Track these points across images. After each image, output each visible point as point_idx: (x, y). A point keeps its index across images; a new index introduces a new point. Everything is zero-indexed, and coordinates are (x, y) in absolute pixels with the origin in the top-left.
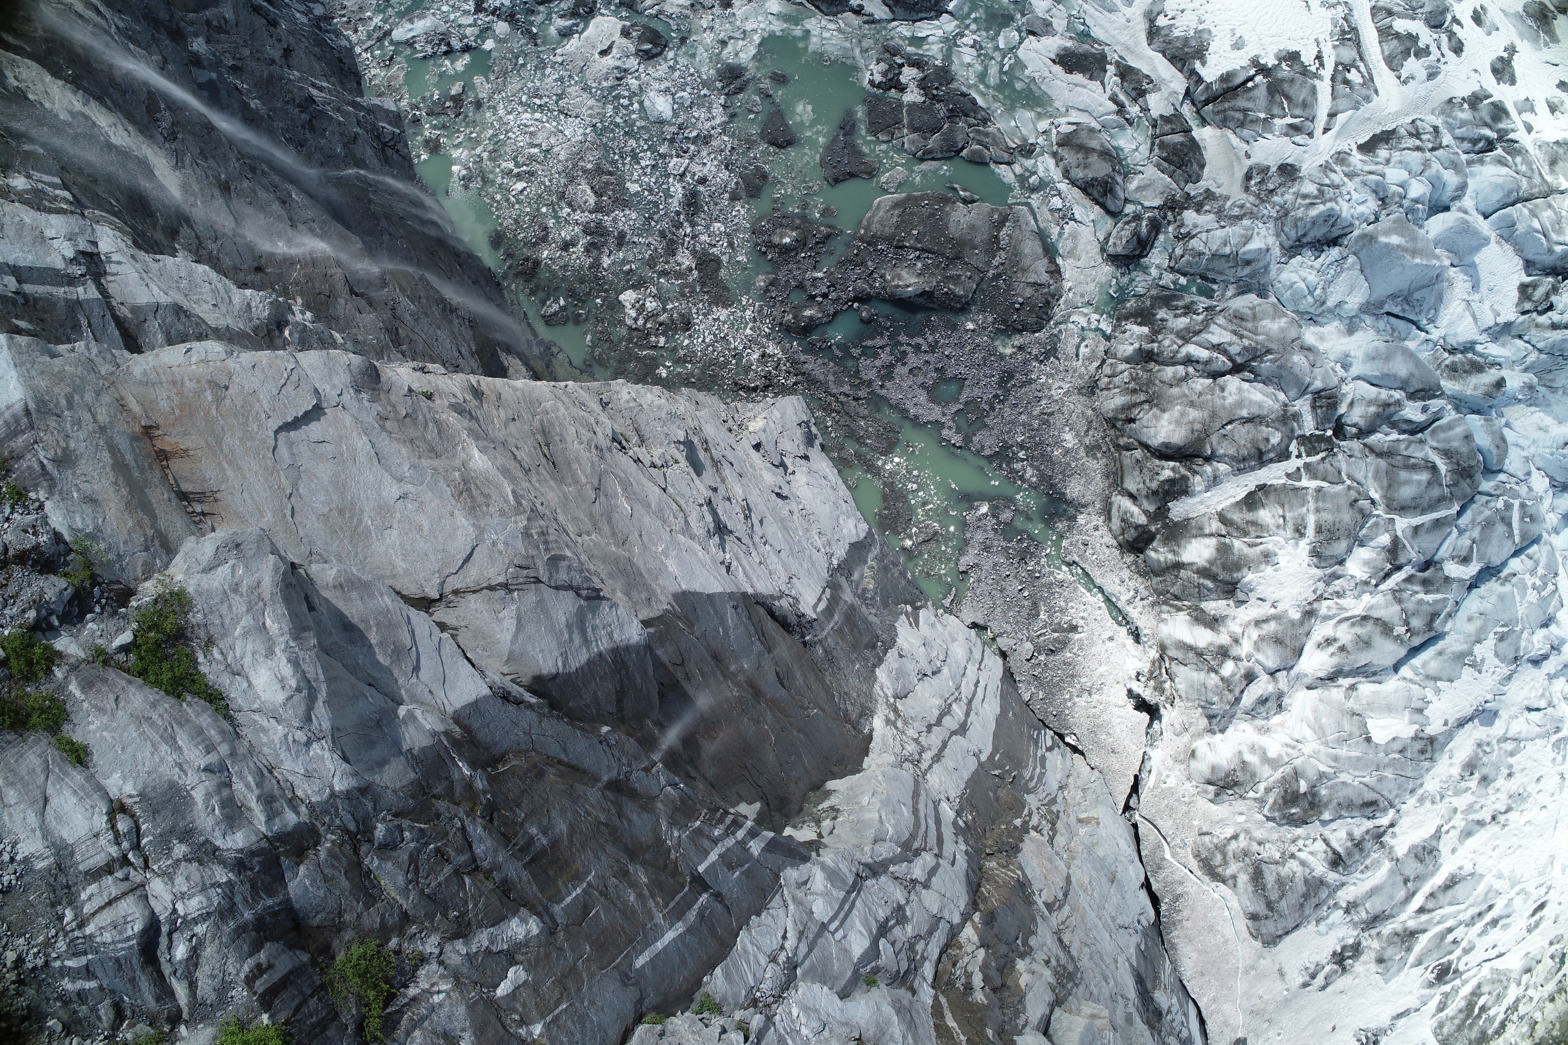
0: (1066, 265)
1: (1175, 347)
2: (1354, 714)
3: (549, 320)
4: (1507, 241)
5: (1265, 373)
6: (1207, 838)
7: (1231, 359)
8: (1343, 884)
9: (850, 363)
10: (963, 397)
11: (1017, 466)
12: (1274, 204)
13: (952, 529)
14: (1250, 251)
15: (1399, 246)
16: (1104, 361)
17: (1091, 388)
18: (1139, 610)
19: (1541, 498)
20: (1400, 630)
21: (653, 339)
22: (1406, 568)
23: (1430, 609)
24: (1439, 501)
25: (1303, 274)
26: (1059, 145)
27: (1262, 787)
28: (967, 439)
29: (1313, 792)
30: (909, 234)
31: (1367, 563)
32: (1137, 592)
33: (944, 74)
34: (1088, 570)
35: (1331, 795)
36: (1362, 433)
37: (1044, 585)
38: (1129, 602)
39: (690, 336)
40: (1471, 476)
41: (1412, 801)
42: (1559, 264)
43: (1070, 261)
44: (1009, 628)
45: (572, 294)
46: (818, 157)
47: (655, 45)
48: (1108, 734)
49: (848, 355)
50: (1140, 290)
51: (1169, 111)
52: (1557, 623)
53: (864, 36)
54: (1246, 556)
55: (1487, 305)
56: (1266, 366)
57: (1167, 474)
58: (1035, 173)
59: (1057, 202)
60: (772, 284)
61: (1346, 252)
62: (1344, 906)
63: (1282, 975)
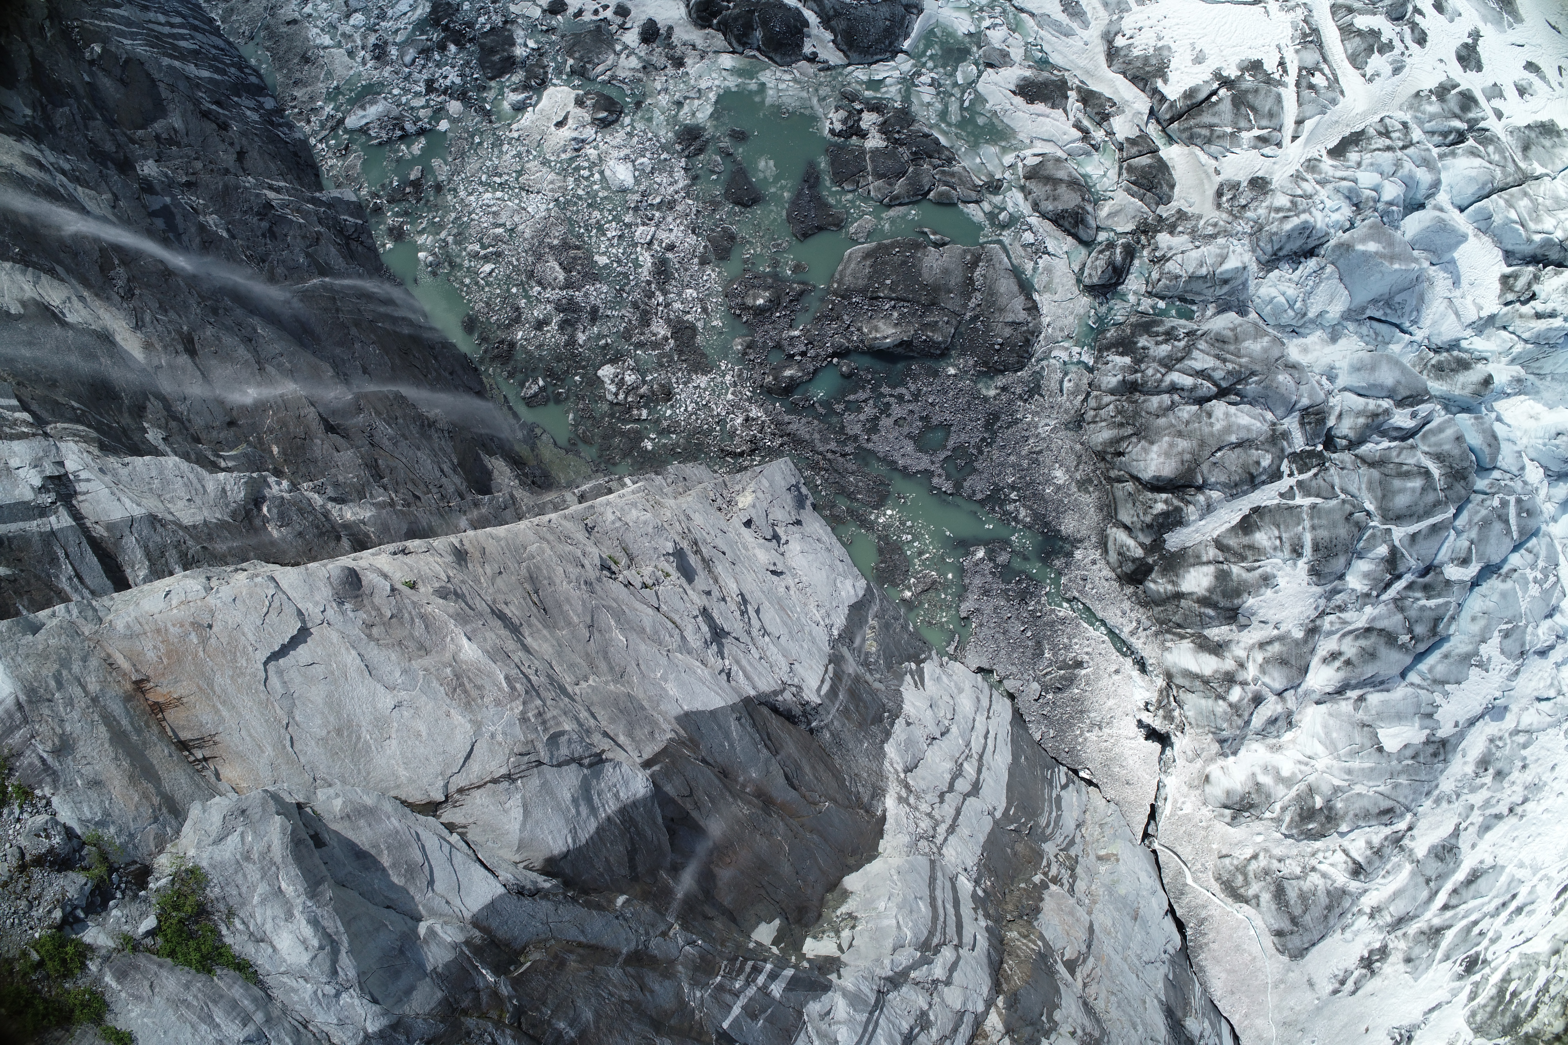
0: (1043, 300)
1: (1159, 375)
2: (1364, 725)
3: (530, 402)
4: (1485, 233)
5: (1251, 395)
6: (1227, 861)
7: (1215, 384)
8: (1366, 891)
9: (834, 420)
10: (951, 444)
11: (1010, 507)
12: (1248, 220)
13: (950, 576)
14: (1226, 271)
15: (1376, 253)
16: (1088, 394)
17: (1078, 423)
18: (1142, 640)
19: (1537, 489)
20: (1405, 638)
21: (635, 412)
22: (1407, 576)
23: (1433, 614)
24: (1434, 506)
25: (1282, 288)
26: (1027, 178)
27: (1277, 807)
28: (958, 486)
29: (1329, 806)
30: (882, 284)
31: (1366, 575)
32: (1139, 622)
33: (905, 116)
34: (1089, 604)
35: (1347, 807)
36: (1353, 445)
37: (1046, 624)
38: (1132, 633)
39: (672, 406)
40: (1465, 478)
41: (1428, 803)
42: (1539, 252)
43: (1047, 296)
44: (1014, 670)
45: (550, 374)
46: (784, 213)
47: (611, 112)
48: (1121, 766)
49: (832, 412)
50: (1120, 318)
51: (1134, 133)
52: (1561, 612)
53: (821, 84)
54: (1245, 581)
55: (1469, 299)
56: (1252, 387)
57: (1160, 507)
58: (1005, 209)
59: (1028, 237)
60: (749, 346)
61: (1323, 262)
62: (1368, 911)
63: (1311, 985)
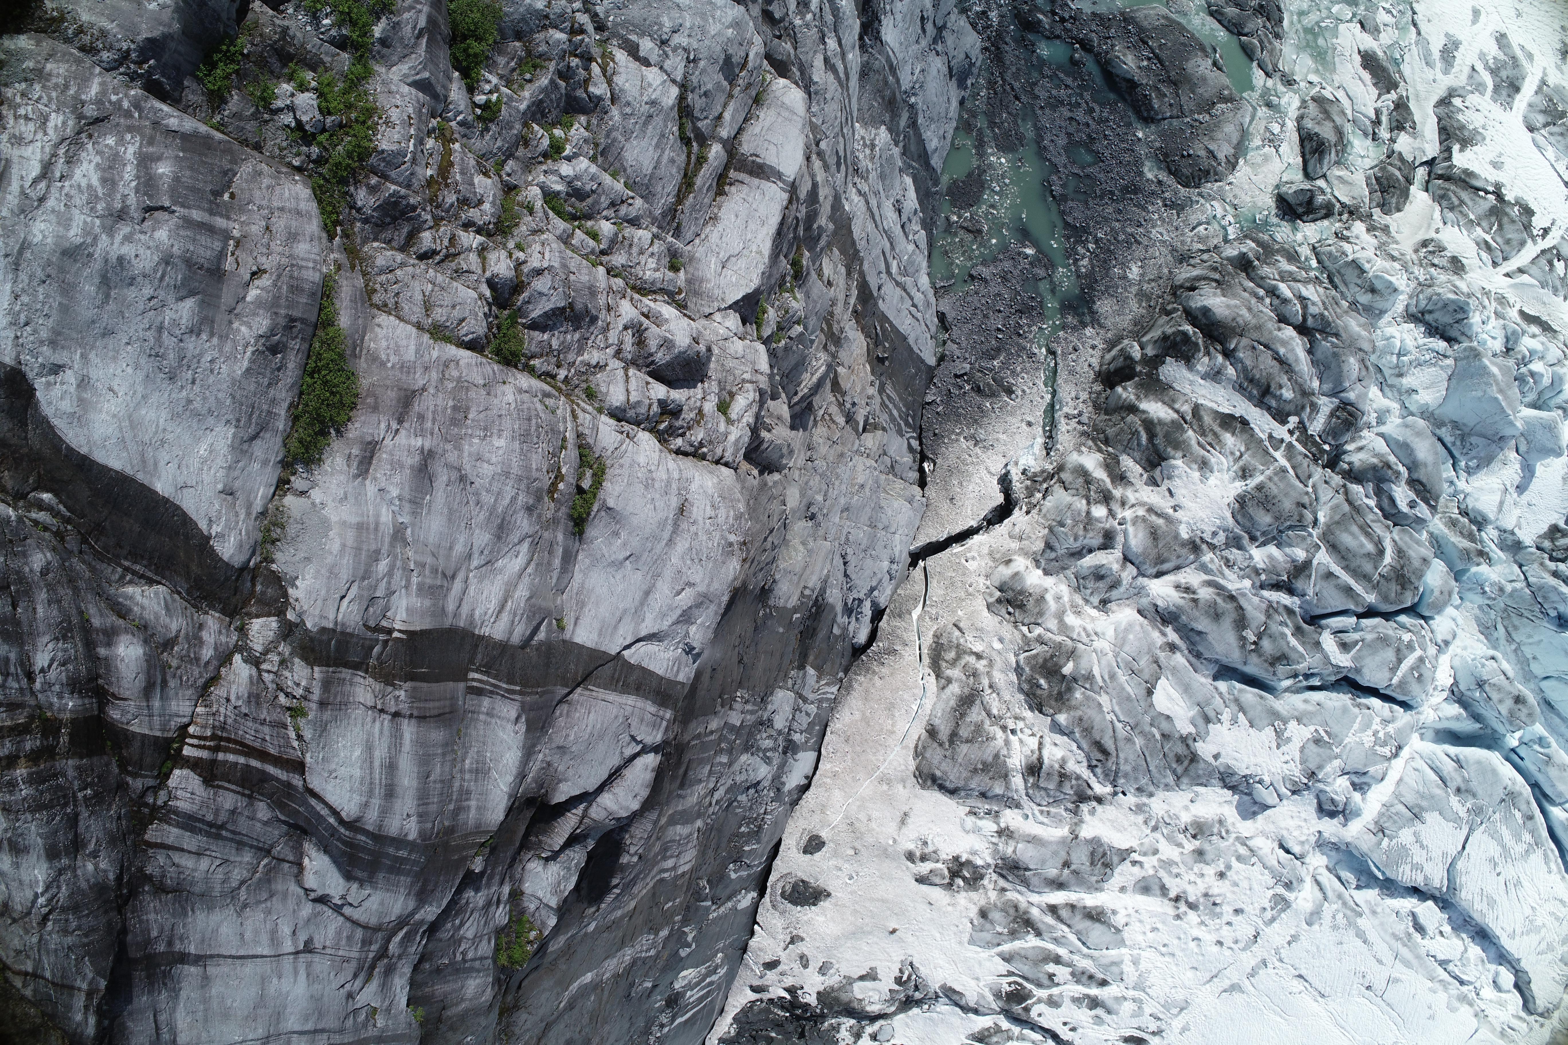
0: (1243, 171)
1: (1271, 277)
2: (1156, 662)
6: (957, 633)
7: (1304, 316)
8: (1018, 806)
9: (1035, 74)
11: (1080, 250)
12: (1428, 274)
13: (994, 241)
14: (1381, 278)
15: (1494, 377)
16: (1209, 251)
17: (1183, 258)
18: (1069, 430)
20: (1251, 636)
22: (1296, 599)
23: (1286, 649)
24: (1365, 576)
25: (1405, 336)
26: (1313, 99)
27: (1038, 631)
28: (1064, 198)
29: (1071, 683)
30: (1158, 39)
31: (1271, 557)
32: (1080, 414)
34: (1060, 368)
35: (1082, 704)
36: (1350, 476)
37: (1018, 345)
38: (1067, 416)
40: (1403, 589)
41: (1132, 800)
43: (1248, 169)
44: (964, 345)
48: (961, 483)
49: (1040, 69)
50: (1278, 237)
51: (1408, 157)
54: (1189, 445)
55: (1517, 512)
56: (1325, 345)
58: (1279, 97)
59: (1276, 128)
61: (1449, 352)
62: (1003, 825)
63: (903, 822)
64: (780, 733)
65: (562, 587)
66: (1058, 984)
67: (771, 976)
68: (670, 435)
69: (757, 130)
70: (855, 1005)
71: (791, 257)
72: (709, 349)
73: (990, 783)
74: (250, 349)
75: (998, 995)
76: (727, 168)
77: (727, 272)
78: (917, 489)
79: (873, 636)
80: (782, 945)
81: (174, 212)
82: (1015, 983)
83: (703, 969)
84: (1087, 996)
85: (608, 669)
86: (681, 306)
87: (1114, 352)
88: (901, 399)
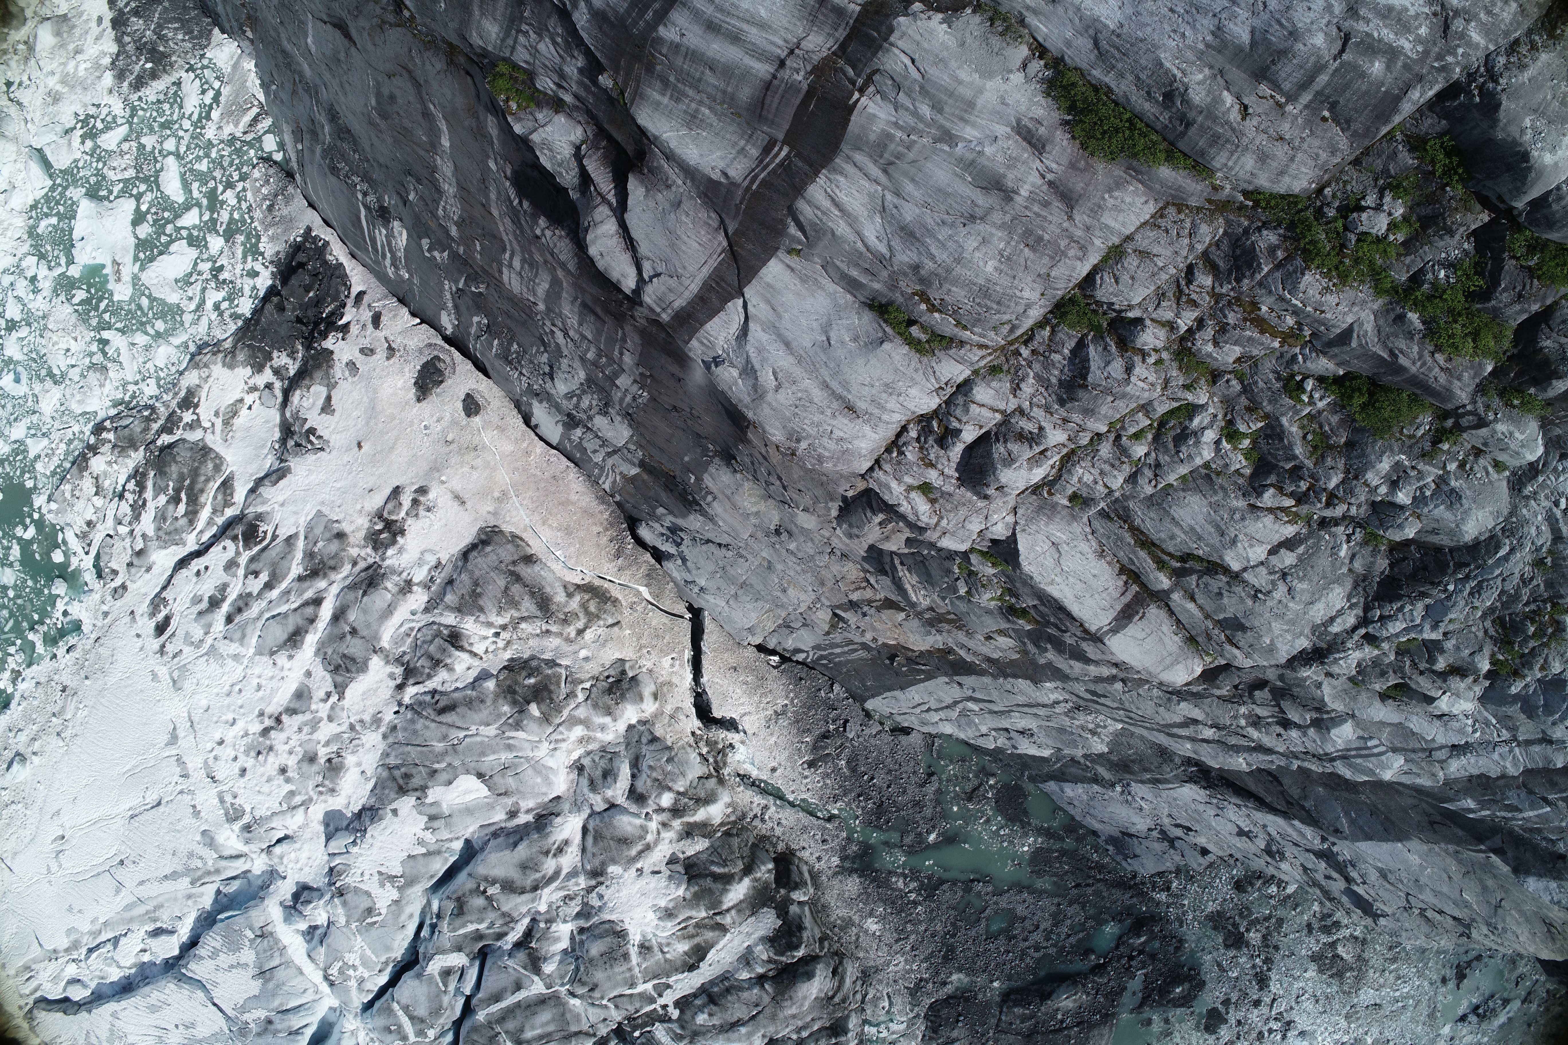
2: (505, 794)
6: (610, 621)
8: (427, 610)
9: (1092, 912)
10: (983, 924)
11: (914, 885)
16: (863, 1002)
17: (866, 976)
18: (755, 805)
20: (493, 891)
22: (509, 946)
23: (467, 918)
24: (503, 1019)
27: (581, 697)
28: (968, 890)
29: (519, 707)
30: (1076, 1038)
31: (557, 940)
32: (763, 820)
34: (813, 820)
35: (497, 709)
37: (851, 791)
38: (766, 808)
41: (388, 718)
44: (872, 741)
48: (746, 683)
49: (1096, 918)
54: (692, 908)
60: (1177, 949)
62: (415, 588)
63: (457, 497)
64: (590, 418)
65: (829, 269)
66: (246, 577)
67: (366, 315)
68: (923, 428)
69: (1165, 628)
70: (307, 382)
71: (1032, 612)
72: (986, 497)
73: (459, 593)
74: (1179, 75)
75: (260, 517)
76: (1143, 586)
77: (1047, 546)
78: (758, 641)
79: (640, 543)
80: (391, 338)
81: (1335, 60)
82: (264, 538)
83: (401, 254)
84: (223, 600)
85: (733, 279)
86: (1036, 489)
87: (807, 875)
88: (848, 661)
